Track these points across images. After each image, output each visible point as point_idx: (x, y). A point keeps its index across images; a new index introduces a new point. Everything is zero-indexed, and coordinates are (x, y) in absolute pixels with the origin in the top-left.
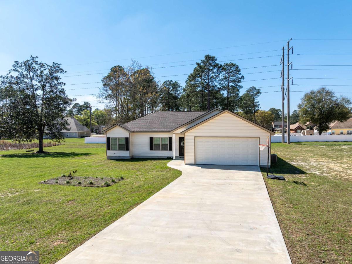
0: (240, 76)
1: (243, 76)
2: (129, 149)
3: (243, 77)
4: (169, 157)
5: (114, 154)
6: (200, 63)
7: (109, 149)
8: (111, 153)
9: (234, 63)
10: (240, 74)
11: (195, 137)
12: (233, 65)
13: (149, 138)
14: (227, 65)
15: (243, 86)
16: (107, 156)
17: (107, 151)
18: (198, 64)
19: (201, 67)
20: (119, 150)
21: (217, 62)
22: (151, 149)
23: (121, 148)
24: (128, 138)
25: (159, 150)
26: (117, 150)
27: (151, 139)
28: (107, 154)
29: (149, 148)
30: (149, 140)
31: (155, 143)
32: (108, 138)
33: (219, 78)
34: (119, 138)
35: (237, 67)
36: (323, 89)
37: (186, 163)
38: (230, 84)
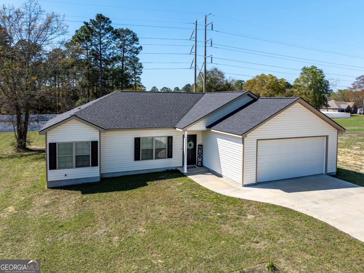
0: (138, 46)
1: (141, 46)
2: (99, 162)
3: (141, 48)
4: (170, 169)
5: (66, 175)
6: (89, 23)
7: (53, 166)
8: (57, 175)
9: (130, 30)
10: (138, 44)
11: (257, 140)
12: (128, 32)
13: (134, 140)
14: (122, 30)
15: (139, 58)
16: (48, 182)
17: (49, 171)
18: (86, 24)
19: (89, 28)
20: (77, 167)
21: (112, 25)
22: (137, 158)
23: (81, 162)
24: (97, 142)
25: (152, 159)
26: (72, 167)
27: (137, 141)
28: (48, 178)
29: (134, 158)
30: (134, 142)
31: (143, 147)
32: (50, 144)
33: (111, 45)
34: (77, 143)
35: (134, 35)
36: (216, 69)
37: (244, 184)
38: (125, 55)
